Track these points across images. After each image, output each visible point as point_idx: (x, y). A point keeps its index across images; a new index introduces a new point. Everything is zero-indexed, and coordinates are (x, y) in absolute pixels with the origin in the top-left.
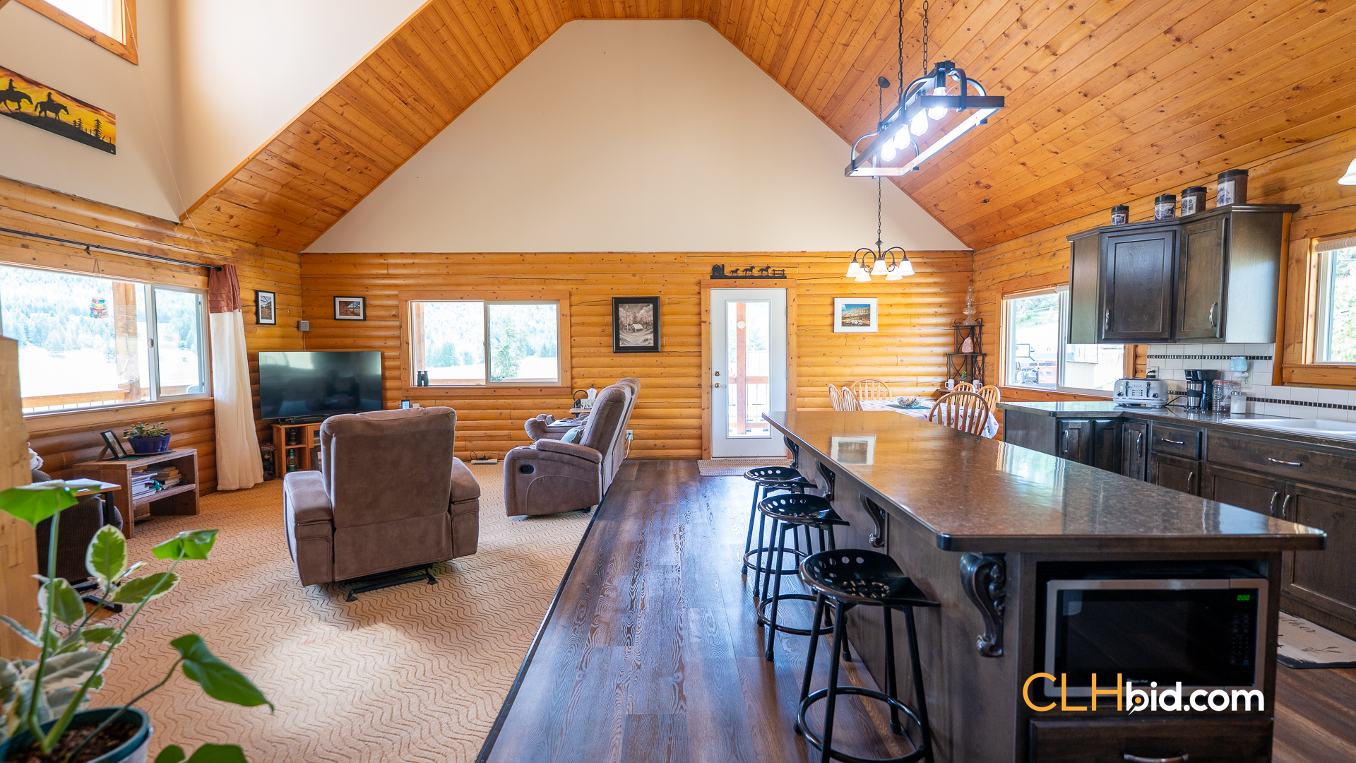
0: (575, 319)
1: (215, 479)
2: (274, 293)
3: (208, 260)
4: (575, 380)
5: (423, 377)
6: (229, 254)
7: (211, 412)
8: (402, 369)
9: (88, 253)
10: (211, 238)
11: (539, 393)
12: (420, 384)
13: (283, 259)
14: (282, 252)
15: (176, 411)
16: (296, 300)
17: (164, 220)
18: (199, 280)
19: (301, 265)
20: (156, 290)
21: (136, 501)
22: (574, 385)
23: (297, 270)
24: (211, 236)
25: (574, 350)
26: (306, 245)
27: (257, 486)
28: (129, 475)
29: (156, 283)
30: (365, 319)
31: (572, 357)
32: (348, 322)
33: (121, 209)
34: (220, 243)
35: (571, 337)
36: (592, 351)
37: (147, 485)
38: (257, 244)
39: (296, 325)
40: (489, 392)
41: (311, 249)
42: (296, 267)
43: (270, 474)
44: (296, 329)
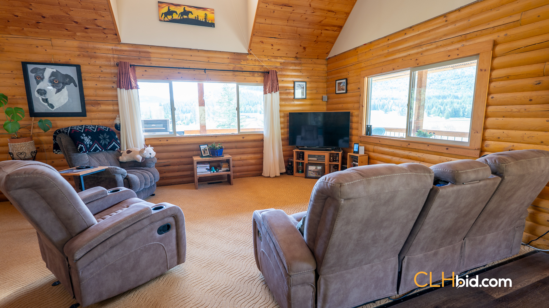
0: (495, 74)
1: (261, 170)
2: (306, 82)
3: (265, 69)
4: (487, 142)
5: (369, 130)
6: (278, 65)
7: (262, 140)
8: (359, 123)
9: (205, 73)
10: (268, 58)
11: (446, 151)
12: (367, 134)
13: (315, 63)
14: (314, 60)
15: (244, 139)
16: (322, 85)
17: (242, 53)
18: (260, 79)
19: (327, 65)
20: (239, 86)
21: (199, 175)
22: (485, 148)
23: (324, 68)
24: (268, 57)
25: (491, 109)
26: (328, 53)
27: (276, 177)
28: (195, 164)
29: (240, 82)
30: (346, 92)
31: (486, 117)
32: (341, 94)
33: (220, 52)
34: (273, 60)
35: (489, 94)
36: (515, 110)
37: (207, 169)
38: (296, 58)
39: (321, 98)
40: (405, 145)
41: (331, 55)
42: (324, 67)
43: (291, 172)
44: (322, 100)
